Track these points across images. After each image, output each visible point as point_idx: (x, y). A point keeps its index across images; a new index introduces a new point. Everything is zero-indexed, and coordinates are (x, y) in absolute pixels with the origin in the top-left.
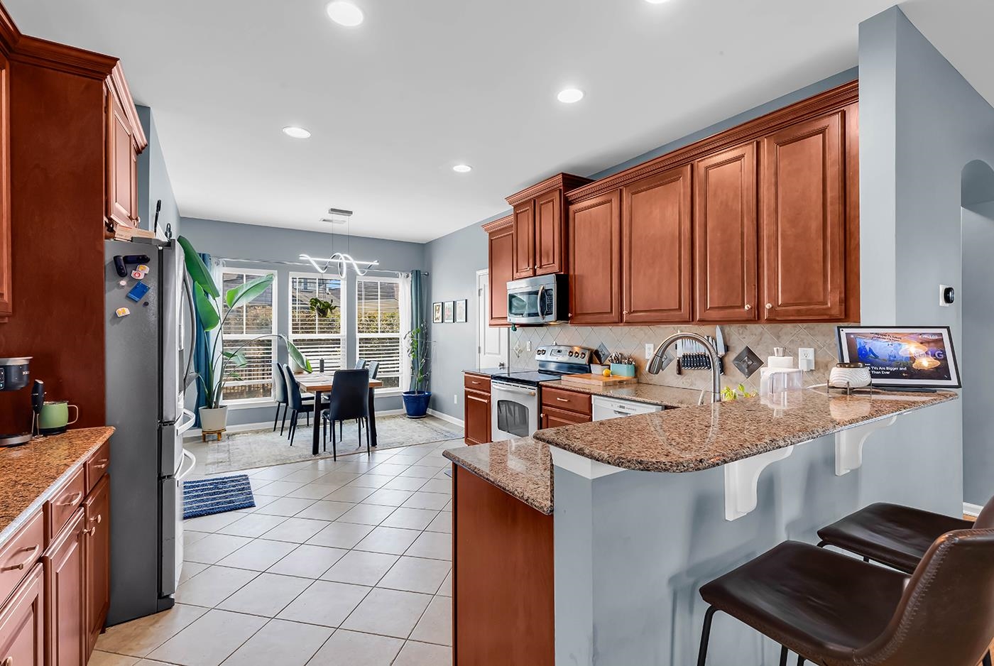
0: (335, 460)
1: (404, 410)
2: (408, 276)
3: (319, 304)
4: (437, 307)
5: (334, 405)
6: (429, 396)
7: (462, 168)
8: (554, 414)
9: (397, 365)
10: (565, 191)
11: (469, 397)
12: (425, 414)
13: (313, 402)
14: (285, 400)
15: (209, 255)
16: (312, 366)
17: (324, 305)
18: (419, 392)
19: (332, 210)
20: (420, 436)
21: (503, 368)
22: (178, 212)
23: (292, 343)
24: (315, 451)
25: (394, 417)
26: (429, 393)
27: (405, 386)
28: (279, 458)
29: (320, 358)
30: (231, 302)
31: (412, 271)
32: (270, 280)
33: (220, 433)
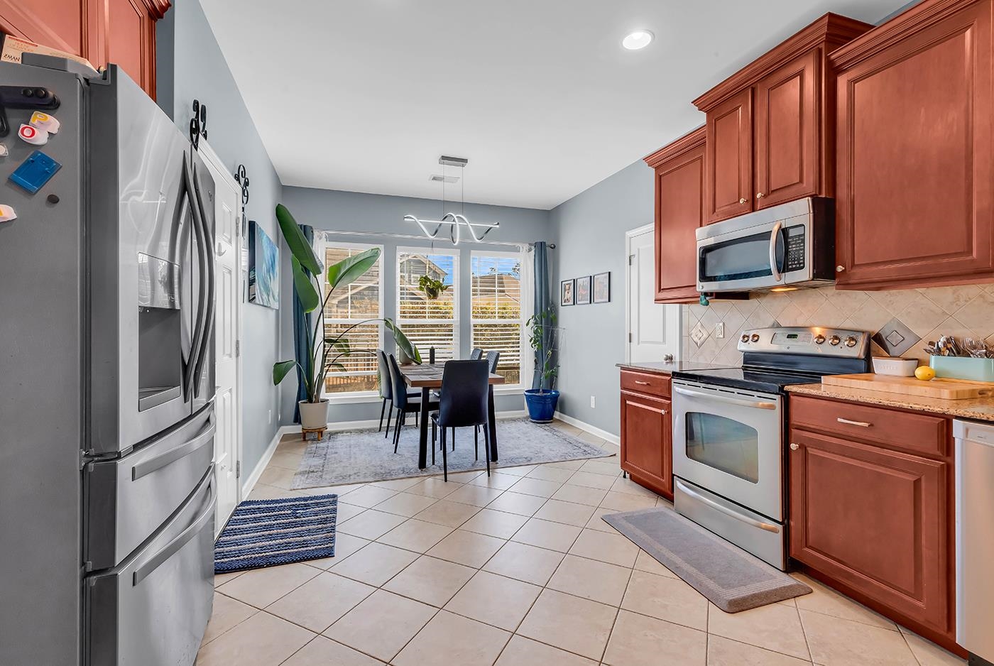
0: (446, 481)
1: (526, 412)
2: (530, 250)
3: (429, 284)
4: (567, 287)
5: (443, 407)
6: (556, 397)
7: (637, 39)
8: (822, 446)
9: (517, 358)
10: (828, 50)
11: (628, 402)
12: (551, 418)
13: (419, 400)
14: (390, 397)
15: (311, 228)
16: (421, 356)
17: (434, 284)
18: (544, 391)
19: (444, 158)
20: (551, 450)
21: (672, 363)
22: (277, 177)
23: (400, 329)
24: (422, 464)
25: (514, 420)
26: (556, 392)
27: (526, 381)
28: (379, 470)
29: (430, 346)
30: (334, 280)
31: (536, 243)
32: (375, 255)
33: (322, 432)
